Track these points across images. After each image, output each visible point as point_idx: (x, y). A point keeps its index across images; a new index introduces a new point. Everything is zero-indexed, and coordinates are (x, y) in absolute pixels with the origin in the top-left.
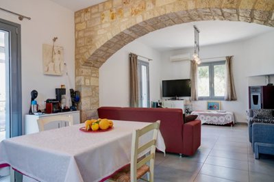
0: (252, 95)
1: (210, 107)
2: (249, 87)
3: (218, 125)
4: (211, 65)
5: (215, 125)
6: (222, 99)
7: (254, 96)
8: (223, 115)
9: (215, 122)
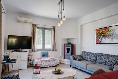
0: (66, 48)
2: (65, 44)
3: (52, 67)
4: (44, 29)
5: (50, 67)
7: (67, 48)
8: (55, 60)
9: (51, 65)
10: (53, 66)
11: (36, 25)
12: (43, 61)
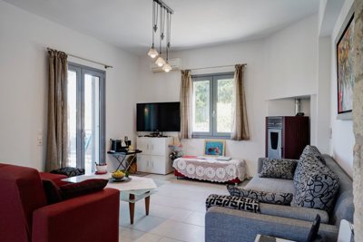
0: (270, 131)
1: (210, 151)
2: (267, 119)
3: (214, 183)
4: (213, 78)
5: (210, 182)
6: (227, 136)
7: (272, 133)
8: (223, 166)
9: (211, 177)
10: (217, 183)
11: (187, 71)
12: (190, 162)
